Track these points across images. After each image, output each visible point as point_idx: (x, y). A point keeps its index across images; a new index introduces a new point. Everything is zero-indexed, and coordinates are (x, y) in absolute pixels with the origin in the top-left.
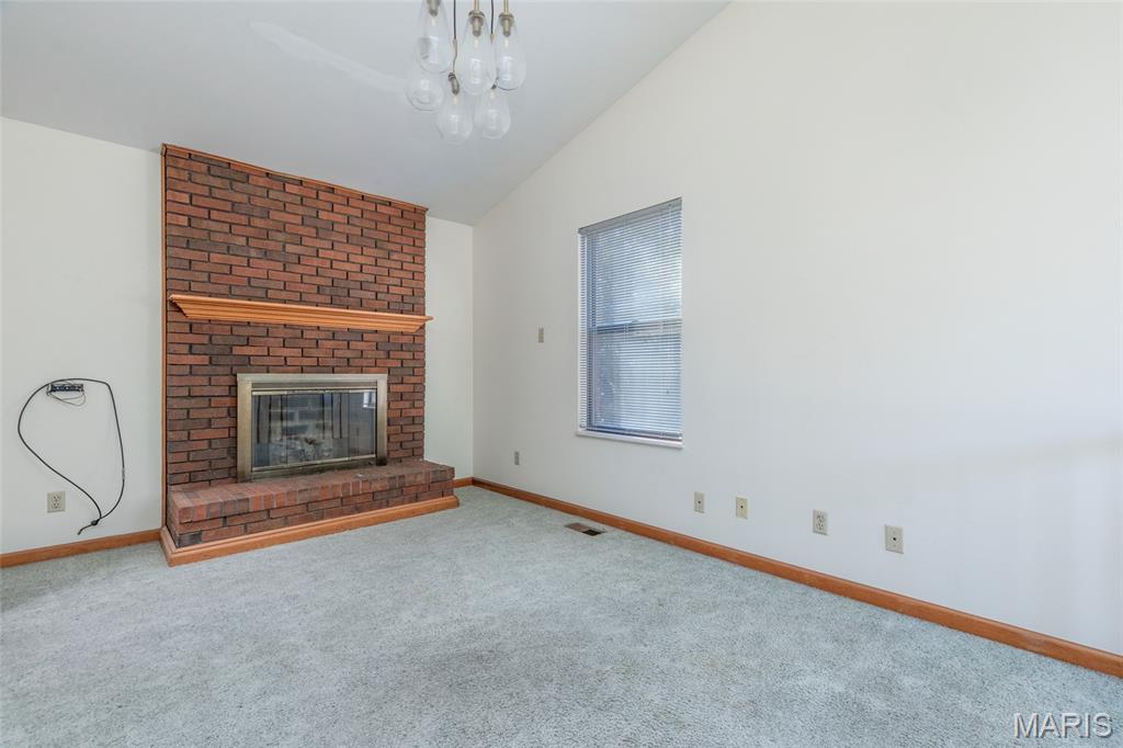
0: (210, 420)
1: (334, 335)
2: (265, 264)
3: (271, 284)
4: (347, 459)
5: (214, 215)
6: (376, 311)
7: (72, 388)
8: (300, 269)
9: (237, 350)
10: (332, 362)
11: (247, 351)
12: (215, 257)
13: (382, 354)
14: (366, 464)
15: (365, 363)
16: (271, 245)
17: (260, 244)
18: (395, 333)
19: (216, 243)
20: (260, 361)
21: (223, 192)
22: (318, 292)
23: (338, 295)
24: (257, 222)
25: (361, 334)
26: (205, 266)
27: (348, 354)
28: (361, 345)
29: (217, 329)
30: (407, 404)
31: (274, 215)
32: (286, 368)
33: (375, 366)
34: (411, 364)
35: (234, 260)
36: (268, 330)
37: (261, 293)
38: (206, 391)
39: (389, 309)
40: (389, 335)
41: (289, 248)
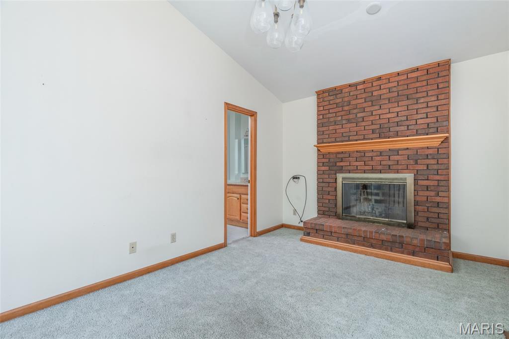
0: (329, 192)
1: (381, 153)
2: (349, 125)
3: (351, 134)
4: (387, 220)
5: (331, 111)
6: (407, 136)
7: (297, 178)
8: (363, 124)
9: (338, 164)
10: (380, 167)
11: (341, 164)
12: (331, 128)
13: (412, 162)
14: (399, 225)
15: (400, 167)
16: (351, 116)
17: (346, 117)
18: (422, 148)
19: (331, 122)
20: (346, 168)
21: (333, 101)
22: (373, 133)
23: (383, 132)
24: (346, 108)
25: (397, 152)
26: (327, 132)
27: (390, 163)
28: (396, 158)
29: (332, 156)
30: (433, 194)
31: (353, 102)
32: (357, 171)
33: (407, 169)
34: (435, 167)
35: (337, 127)
36: (350, 154)
37: (347, 139)
38: (328, 180)
39: (417, 134)
40: (417, 149)
41: (359, 115)
